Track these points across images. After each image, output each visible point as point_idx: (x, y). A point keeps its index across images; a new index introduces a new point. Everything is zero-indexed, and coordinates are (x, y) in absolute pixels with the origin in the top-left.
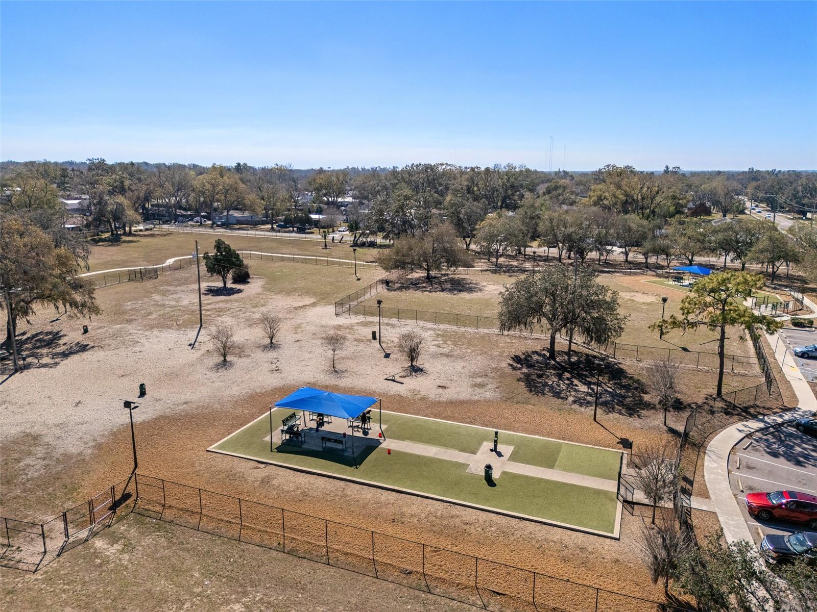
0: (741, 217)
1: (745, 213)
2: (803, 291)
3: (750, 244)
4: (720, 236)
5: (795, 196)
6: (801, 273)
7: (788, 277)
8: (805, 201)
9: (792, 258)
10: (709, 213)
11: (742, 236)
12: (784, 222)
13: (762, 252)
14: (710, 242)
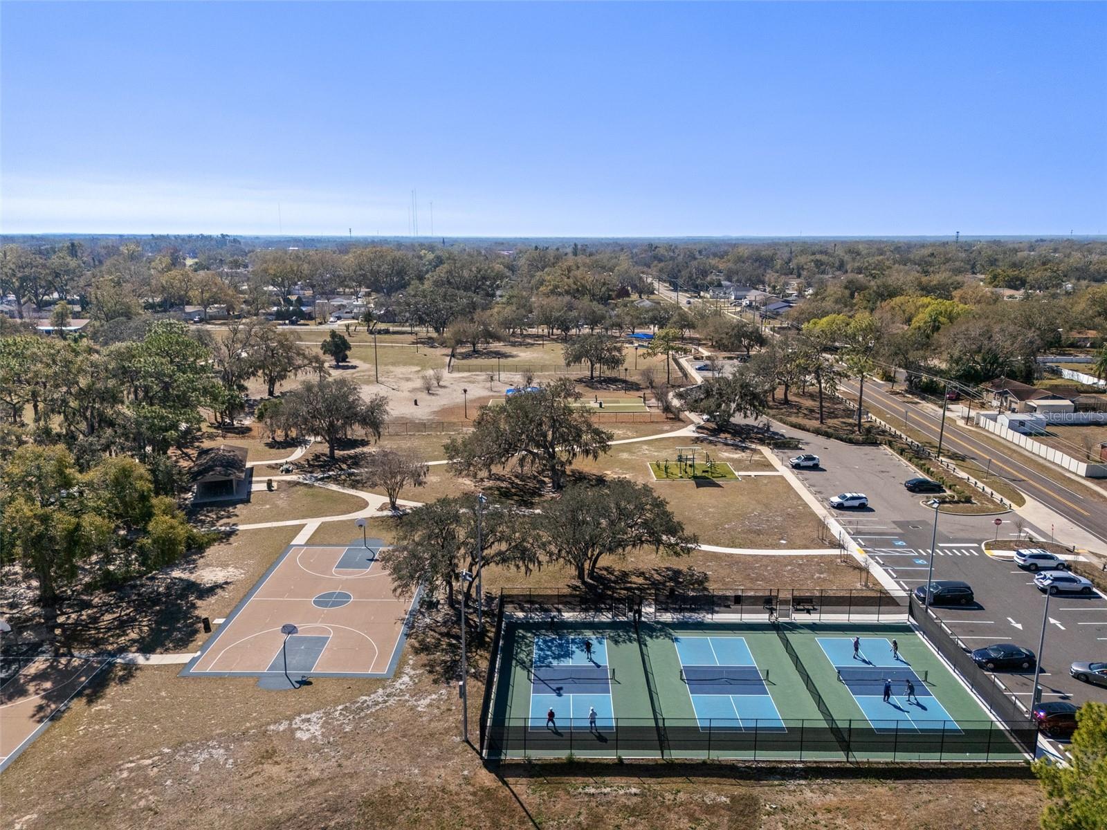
0: (652, 297)
1: (654, 294)
2: (699, 345)
3: (668, 319)
4: (650, 314)
5: (690, 278)
6: (698, 336)
7: (690, 338)
8: (699, 281)
9: (691, 326)
10: (628, 295)
11: (663, 313)
12: (683, 299)
13: (675, 323)
14: (645, 318)
